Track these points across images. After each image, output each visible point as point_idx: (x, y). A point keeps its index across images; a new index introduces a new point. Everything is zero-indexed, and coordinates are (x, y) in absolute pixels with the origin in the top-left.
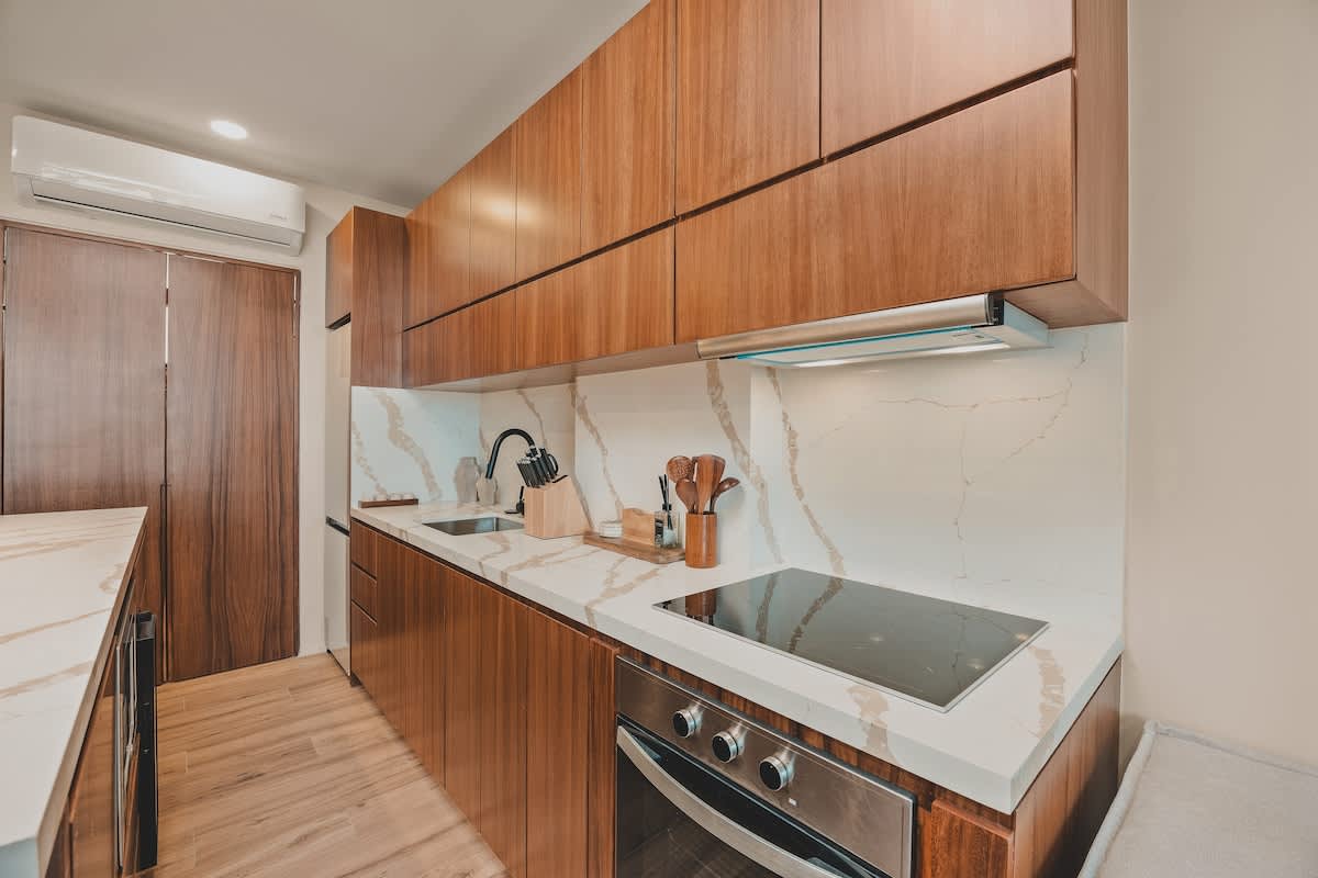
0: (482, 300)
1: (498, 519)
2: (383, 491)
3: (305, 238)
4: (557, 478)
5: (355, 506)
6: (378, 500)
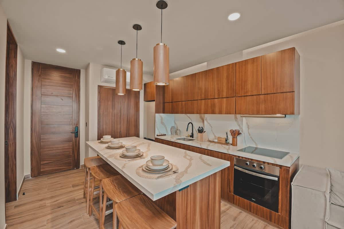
4: (204, 132)
5: (156, 135)
6: (160, 135)
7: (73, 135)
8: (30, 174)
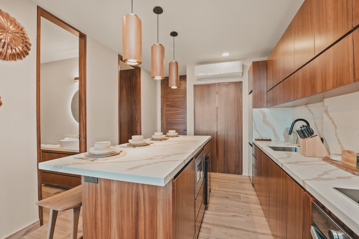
0: (284, 79)
1: (296, 148)
2: (261, 136)
3: (243, 73)
4: (313, 136)
5: (254, 140)
6: (260, 139)
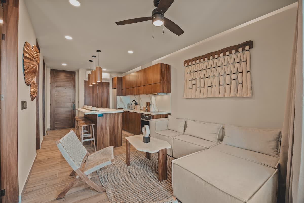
2: (120, 107)
3: (110, 79)
4: (138, 105)
7: (72, 108)
8: (50, 128)
